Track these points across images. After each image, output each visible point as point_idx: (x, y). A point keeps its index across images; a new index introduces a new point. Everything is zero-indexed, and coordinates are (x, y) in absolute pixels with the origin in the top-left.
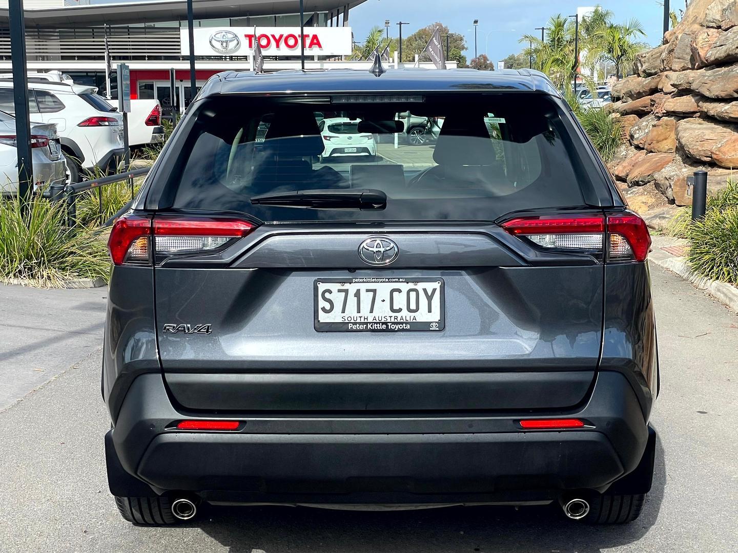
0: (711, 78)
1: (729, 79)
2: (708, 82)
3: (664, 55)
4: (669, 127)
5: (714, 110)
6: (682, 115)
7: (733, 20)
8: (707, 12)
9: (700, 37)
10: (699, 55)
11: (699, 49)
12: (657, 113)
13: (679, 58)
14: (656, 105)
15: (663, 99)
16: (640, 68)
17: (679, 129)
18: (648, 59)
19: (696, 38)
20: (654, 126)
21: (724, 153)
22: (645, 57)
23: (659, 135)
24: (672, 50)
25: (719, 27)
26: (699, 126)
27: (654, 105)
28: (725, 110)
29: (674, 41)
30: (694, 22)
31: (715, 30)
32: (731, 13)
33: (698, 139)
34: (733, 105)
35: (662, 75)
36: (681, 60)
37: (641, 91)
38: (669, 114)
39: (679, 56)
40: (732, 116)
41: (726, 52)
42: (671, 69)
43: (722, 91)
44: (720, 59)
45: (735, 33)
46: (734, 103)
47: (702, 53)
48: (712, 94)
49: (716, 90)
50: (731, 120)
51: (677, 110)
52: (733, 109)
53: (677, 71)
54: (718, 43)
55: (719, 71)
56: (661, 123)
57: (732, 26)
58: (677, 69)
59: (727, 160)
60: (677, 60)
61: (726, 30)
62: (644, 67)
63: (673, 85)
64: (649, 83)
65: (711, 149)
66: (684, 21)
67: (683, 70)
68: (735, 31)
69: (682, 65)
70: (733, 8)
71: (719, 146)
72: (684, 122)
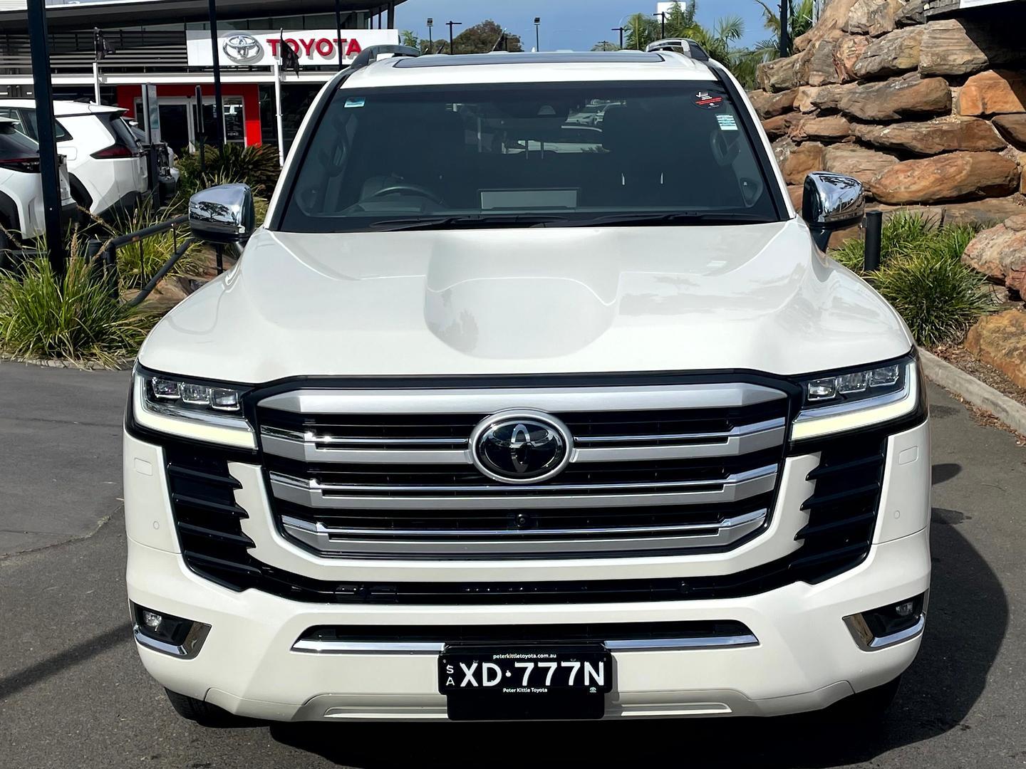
0: (863, 96)
1: (887, 96)
2: (860, 100)
3: (798, 66)
4: (812, 154)
5: (871, 134)
6: (827, 140)
7: (885, 25)
8: (850, 14)
9: (846, 46)
10: (845, 67)
11: (845, 59)
12: (794, 136)
13: (817, 71)
14: (792, 127)
15: (800, 119)
16: (766, 82)
17: (827, 156)
18: (778, 71)
19: (840, 47)
20: (793, 152)
21: (885, 187)
22: (773, 68)
23: (800, 165)
24: (808, 61)
25: (866, 33)
26: (853, 153)
27: (789, 127)
28: (884, 134)
29: (810, 50)
30: (834, 27)
31: (862, 37)
32: (882, 16)
33: (852, 169)
34: (894, 129)
35: (798, 91)
36: (820, 73)
37: (771, 110)
38: (812, 138)
39: (818, 69)
40: (894, 141)
41: (880, 63)
42: (807, 84)
43: (879, 112)
44: (872, 72)
45: (890, 41)
46: (894, 125)
47: (848, 64)
48: (866, 115)
49: (872, 111)
50: (893, 146)
51: (822, 134)
52: (894, 134)
53: (815, 86)
54: (869, 53)
55: (871, 87)
56: (803, 149)
57: (885, 33)
58: (816, 84)
59: (889, 193)
60: (815, 73)
61: (878, 37)
62: (773, 80)
63: (812, 103)
64: (780, 99)
65: (869, 182)
66: (821, 25)
67: (823, 85)
68: (890, 38)
69: (822, 79)
70: (885, 11)
71: (879, 178)
72: (833, 148)
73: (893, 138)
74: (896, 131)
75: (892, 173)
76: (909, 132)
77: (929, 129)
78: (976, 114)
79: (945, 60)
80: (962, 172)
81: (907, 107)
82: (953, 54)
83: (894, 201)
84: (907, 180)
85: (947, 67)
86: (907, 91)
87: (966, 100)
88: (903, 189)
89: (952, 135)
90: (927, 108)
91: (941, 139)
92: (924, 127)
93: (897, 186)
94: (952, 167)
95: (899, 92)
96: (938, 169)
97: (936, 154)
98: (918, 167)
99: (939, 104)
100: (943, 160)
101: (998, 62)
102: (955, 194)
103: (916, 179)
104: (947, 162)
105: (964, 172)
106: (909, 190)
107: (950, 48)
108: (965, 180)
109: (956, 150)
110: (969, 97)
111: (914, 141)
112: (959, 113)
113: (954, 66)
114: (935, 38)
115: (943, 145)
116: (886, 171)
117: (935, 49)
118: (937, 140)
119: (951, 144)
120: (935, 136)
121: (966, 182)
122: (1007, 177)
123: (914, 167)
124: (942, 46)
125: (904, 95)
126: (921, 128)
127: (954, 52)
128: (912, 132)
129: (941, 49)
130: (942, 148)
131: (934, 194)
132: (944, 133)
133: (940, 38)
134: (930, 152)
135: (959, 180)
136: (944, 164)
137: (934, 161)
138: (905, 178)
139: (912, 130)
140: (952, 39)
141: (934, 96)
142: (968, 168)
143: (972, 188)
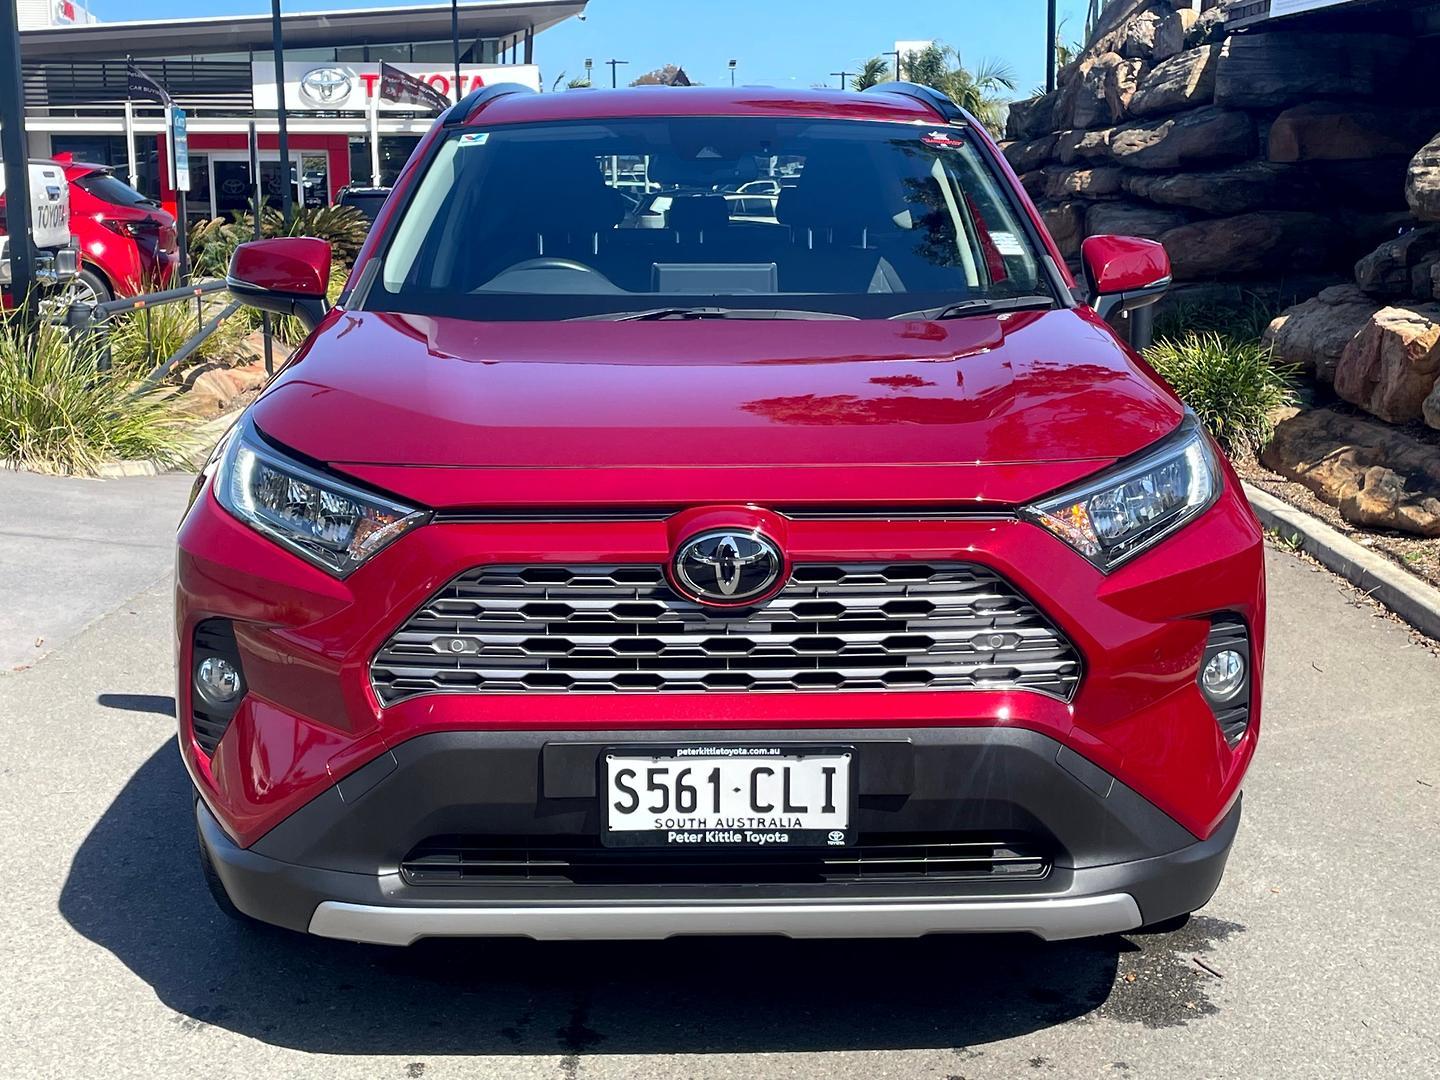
2: (1137, 142)
3: (1059, 104)
4: (1074, 216)
5: (1150, 187)
6: (1095, 198)
7: (1173, 45)
8: (1129, 33)
9: (1121, 73)
10: (1120, 102)
11: (1119, 91)
12: (1052, 196)
13: (1084, 109)
14: (1049, 183)
15: (1060, 173)
16: (1019, 125)
18: (1034, 111)
19: (1113, 75)
22: (1028, 107)
24: (1073, 96)
25: (1147, 58)
26: (1126, 214)
27: (1046, 183)
28: (1166, 188)
29: (1076, 80)
31: (1144, 61)
32: (1170, 33)
34: (1179, 180)
35: (1057, 136)
37: (1023, 162)
39: (1084, 106)
40: (1180, 195)
41: (1163, 95)
42: (1071, 126)
43: (1161, 158)
44: (1154, 106)
45: (1177, 64)
46: (1180, 176)
47: (1124, 98)
48: (1144, 163)
49: (1151, 157)
50: (1178, 202)
51: (1087, 190)
52: (1180, 185)
53: (1081, 129)
54: (1151, 82)
57: (1172, 55)
58: (1081, 125)
60: (1081, 111)
61: (1162, 61)
62: (1027, 123)
63: (1075, 151)
64: (1037, 147)
67: (1091, 126)
68: (1178, 61)
69: (1090, 119)
70: (1174, 26)
72: (1101, 209)
73: (1177, 193)
74: (1183, 182)
76: (1200, 184)
77: (1227, 179)
78: (1291, 161)
79: (1249, 87)
80: (1269, 238)
81: (1197, 150)
82: (1260, 80)
84: (1196, 248)
85: (1252, 97)
86: (1198, 129)
87: (1278, 141)
88: (1190, 260)
89: (1258, 187)
90: (1225, 152)
91: (1243, 193)
92: (1220, 179)
93: (1183, 256)
94: (1256, 230)
96: (1238, 234)
97: (1235, 214)
98: (1210, 230)
99: (1240, 146)
100: (1244, 221)
101: (1321, 91)
102: (1260, 266)
103: (1208, 246)
104: (1251, 224)
105: (1273, 238)
106: (1199, 261)
107: (1256, 72)
108: (1274, 248)
110: (1281, 137)
111: (1206, 196)
112: (1268, 159)
113: (1261, 95)
114: (1238, 59)
115: (1245, 202)
116: (1168, 235)
117: (1236, 73)
118: (1238, 194)
119: (1256, 201)
120: (1235, 188)
121: (1275, 251)
123: (1207, 231)
124: (1245, 69)
125: (1195, 134)
126: (1216, 178)
127: (1262, 76)
128: (1203, 184)
129: (1243, 72)
130: (1243, 206)
131: (1233, 266)
132: (1247, 185)
133: (1244, 59)
134: (1228, 211)
135: (1266, 248)
136: (1246, 226)
137: (1233, 222)
138: (1194, 245)
139: (1204, 180)
140: (1260, 60)
141: (1233, 136)
142: (1279, 232)
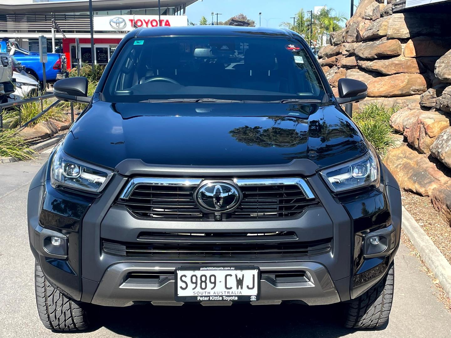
73: (373, 67)
74: (375, 63)
75: (372, 82)
76: (380, 64)
77: (390, 63)
78: (412, 57)
79: (398, 31)
80: (403, 83)
81: (380, 53)
82: (402, 29)
83: (372, 95)
84: (378, 86)
85: (399, 35)
86: (381, 46)
87: (408, 50)
88: (376, 90)
89: (400, 66)
90: (389, 53)
91: (395, 68)
92: (387, 62)
93: (374, 89)
94: (399, 80)
95: (378, 46)
96: (392, 81)
97: (392, 74)
98: (383, 80)
99: (395, 52)
100: (395, 77)
101: (423, 33)
102: (400, 93)
103: (382, 85)
104: (397, 78)
105: (405, 83)
106: (379, 90)
107: (401, 26)
108: (405, 86)
109: (402, 73)
110: (409, 48)
111: (382, 68)
112: (404, 56)
113: (402, 34)
114: (395, 21)
115: (396, 70)
116: (369, 82)
117: (394, 26)
118: (393, 68)
119: (400, 70)
120: (392, 66)
121: (405, 88)
122: (424, 85)
123: (382, 80)
125: (380, 47)
126: (386, 62)
127: (403, 28)
128: (382, 64)
129: (397, 26)
130: (395, 72)
131: (390, 92)
132: (396, 65)
133: (397, 21)
134: (389, 73)
135: (402, 87)
136: (395, 79)
137: (391, 77)
138: (378, 85)
139: (382, 63)
140: (403, 22)
141: (392, 48)
142: (406, 81)
143: (408, 90)
